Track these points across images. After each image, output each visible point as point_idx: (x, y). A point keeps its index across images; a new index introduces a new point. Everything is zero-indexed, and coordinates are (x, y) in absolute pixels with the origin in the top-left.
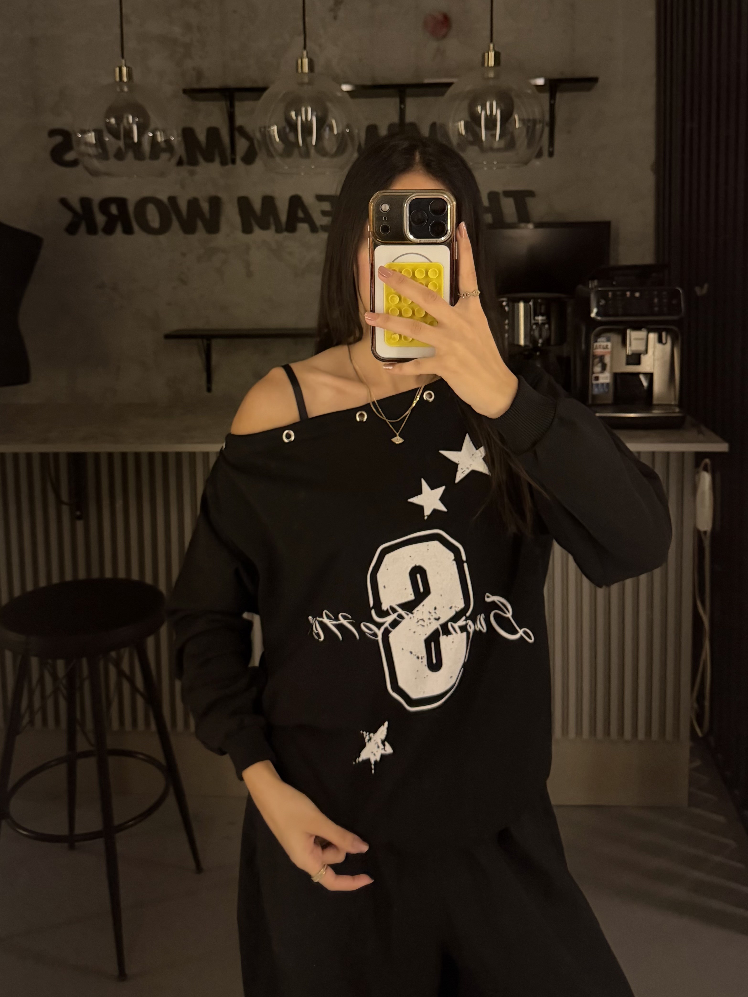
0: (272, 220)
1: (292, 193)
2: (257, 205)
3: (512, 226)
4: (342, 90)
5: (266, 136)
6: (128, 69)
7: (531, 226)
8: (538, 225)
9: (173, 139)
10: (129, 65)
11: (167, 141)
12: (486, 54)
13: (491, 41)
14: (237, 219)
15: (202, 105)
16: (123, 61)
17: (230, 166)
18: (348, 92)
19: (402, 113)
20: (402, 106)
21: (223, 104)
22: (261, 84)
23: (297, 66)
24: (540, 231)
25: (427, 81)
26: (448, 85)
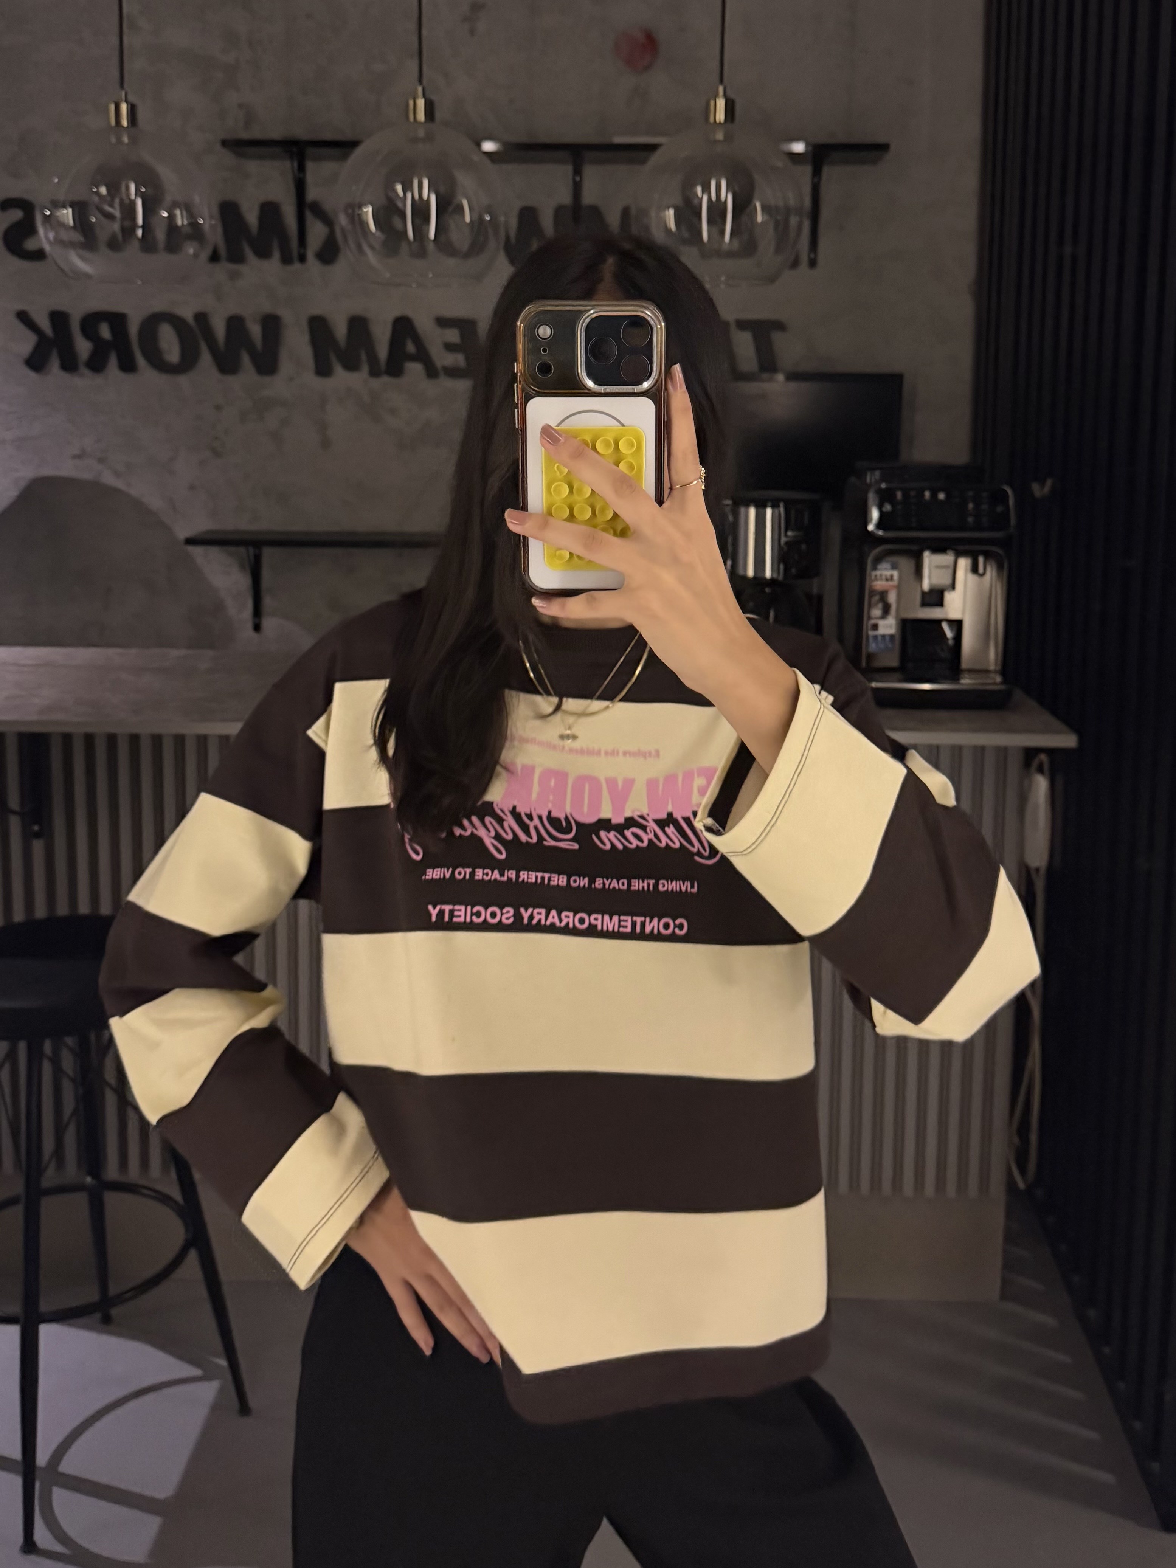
0: (364, 357)
1: (398, 313)
2: (341, 331)
3: (750, 378)
4: (482, 151)
5: (354, 221)
6: (130, 106)
7: (780, 378)
8: (793, 376)
9: (202, 221)
10: (131, 98)
11: (193, 225)
12: (713, 101)
13: (721, 80)
14: (307, 352)
15: (253, 166)
16: (122, 94)
17: (297, 266)
18: (492, 153)
19: (577, 189)
20: (578, 179)
21: (287, 166)
22: (349, 136)
23: (406, 111)
24: (796, 386)
25: (618, 140)
26: (653, 148)
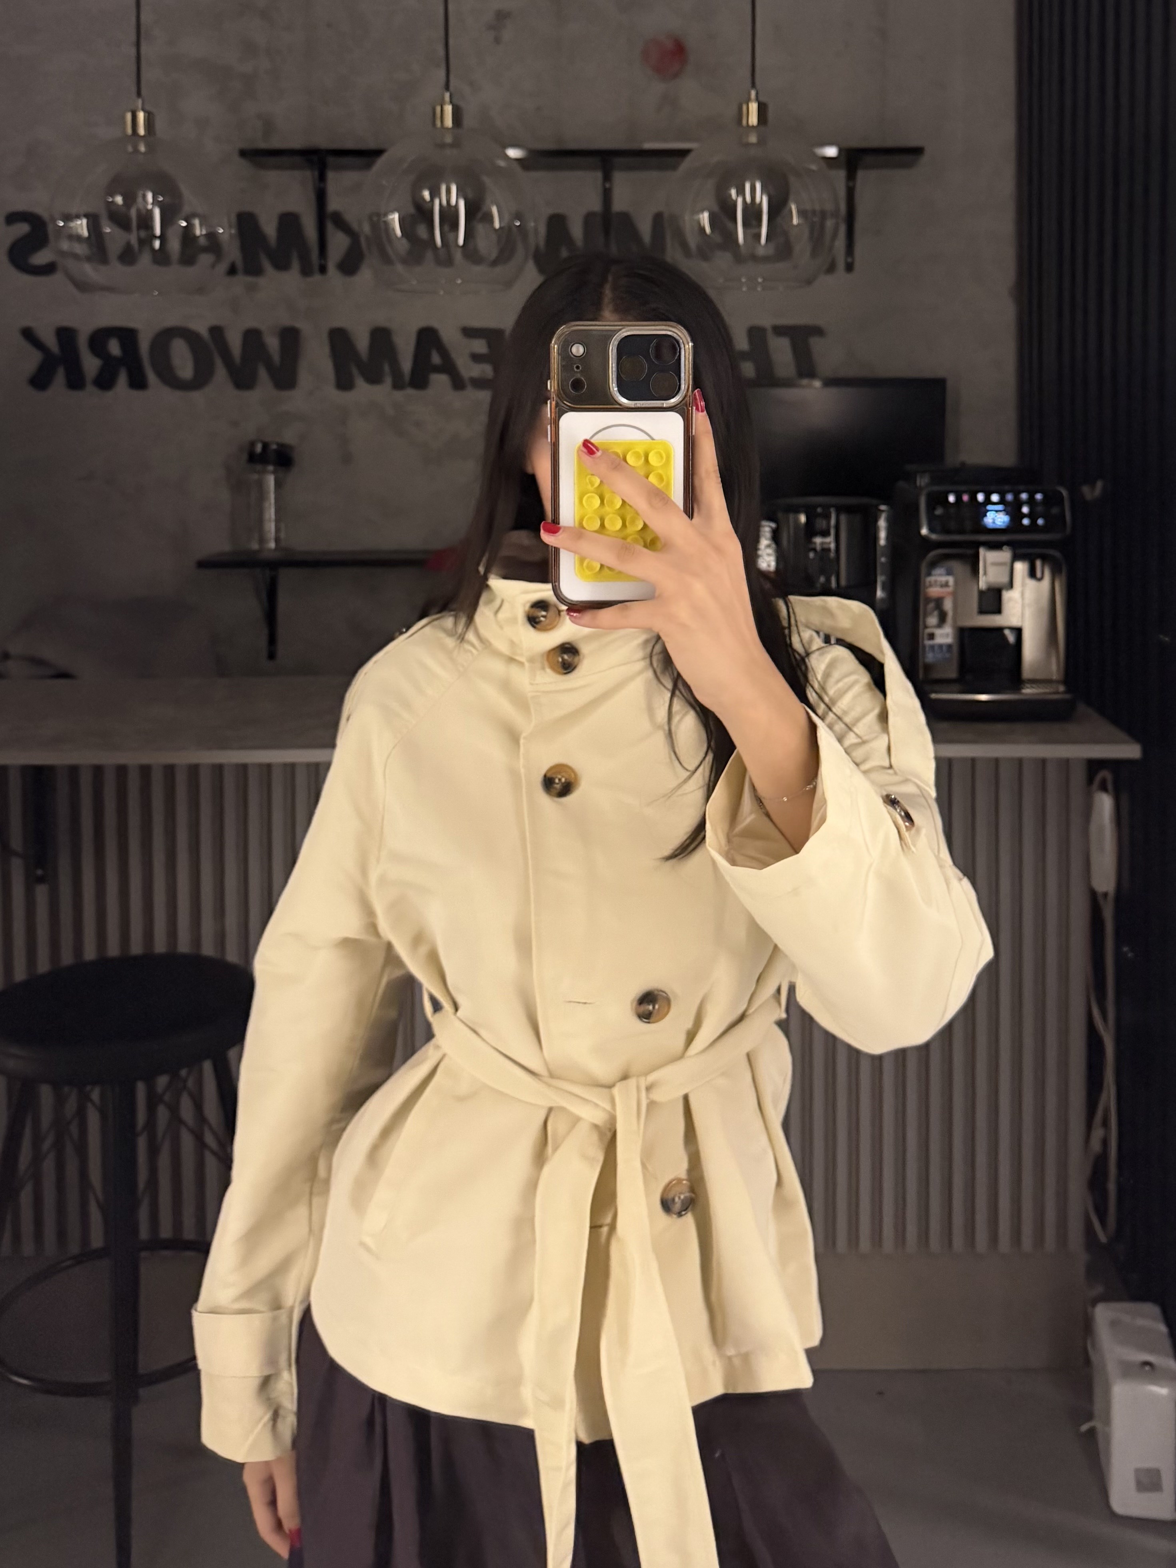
0: (386, 368)
1: (423, 324)
2: (362, 343)
3: (787, 383)
4: (507, 157)
5: (380, 228)
6: (147, 115)
7: (817, 384)
8: (831, 382)
9: (221, 231)
10: (148, 108)
11: (212, 236)
12: (744, 107)
13: (753, 85)
14: (327, 367)
15: (273, 177)
16: (140, 102)
17: (317, 277)
18: (517, 160)
19: (607, 196)
20: (607, 185)
21: (308, 175)
22: (372, 145)
23: (434, 117)
24: (833, 392)
25: (648, 146)
26: (683, 153)
